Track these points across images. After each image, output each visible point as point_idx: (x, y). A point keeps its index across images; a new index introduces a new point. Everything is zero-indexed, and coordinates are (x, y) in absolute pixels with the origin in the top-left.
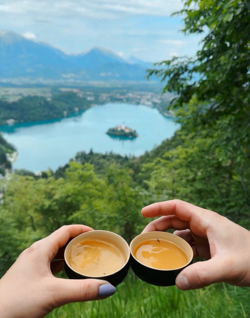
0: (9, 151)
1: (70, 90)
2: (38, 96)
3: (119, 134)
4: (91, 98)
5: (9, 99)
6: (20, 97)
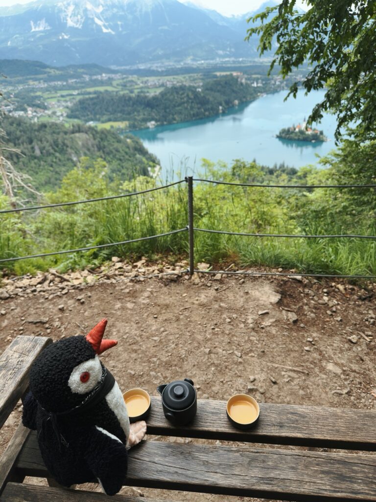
0: (151, 163)
1: (228, 73)
2: (185, 86)
3: (296, 138)
4: (257, 84)
5: (148, 92)
6: (162, 89)
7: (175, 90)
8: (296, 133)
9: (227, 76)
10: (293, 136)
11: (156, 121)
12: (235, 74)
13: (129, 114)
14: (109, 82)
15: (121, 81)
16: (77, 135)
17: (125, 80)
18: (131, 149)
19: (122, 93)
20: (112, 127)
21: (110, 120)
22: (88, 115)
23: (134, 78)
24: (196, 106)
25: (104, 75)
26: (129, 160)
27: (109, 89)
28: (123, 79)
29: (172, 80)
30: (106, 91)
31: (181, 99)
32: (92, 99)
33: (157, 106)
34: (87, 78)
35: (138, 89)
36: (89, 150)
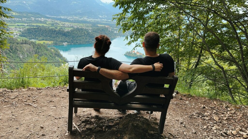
1: (104, 26)
2: (83, 29)
3: (133, 56)
4: (116, 32)
5: (65, 29)
6: (72, 29)
7: (78, 29)
8: (133, 54)
9: (103, 27)
10: (131, 55)
11: (68, 42)
12: (106, 26)
13: (54, 38)
14: (45, 22)
15: (51, 22)
16: (24, 45)
17: (53, 22)
18: (53, 54)
19: (51, 28)
20: (44, 43)
21: (43, 40)
22: (31, 36)
23: (58, 22)
24: (88, 38)
25: (42, 18)
26: (52, 59)
27: (45, 25)
28: (52, 21)
29: (77, 25)
30: (43, 26)
31: (81, 34)
32: (35, 29)
33: (69, 36)
34: (33, 19)
35: (60, 27)
36: (30, 53)
